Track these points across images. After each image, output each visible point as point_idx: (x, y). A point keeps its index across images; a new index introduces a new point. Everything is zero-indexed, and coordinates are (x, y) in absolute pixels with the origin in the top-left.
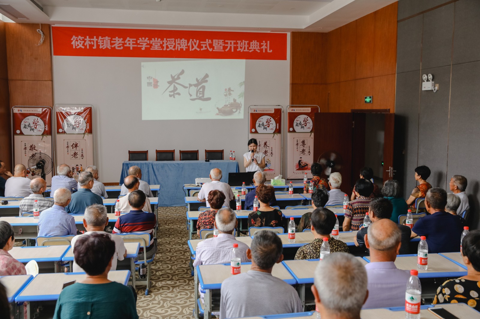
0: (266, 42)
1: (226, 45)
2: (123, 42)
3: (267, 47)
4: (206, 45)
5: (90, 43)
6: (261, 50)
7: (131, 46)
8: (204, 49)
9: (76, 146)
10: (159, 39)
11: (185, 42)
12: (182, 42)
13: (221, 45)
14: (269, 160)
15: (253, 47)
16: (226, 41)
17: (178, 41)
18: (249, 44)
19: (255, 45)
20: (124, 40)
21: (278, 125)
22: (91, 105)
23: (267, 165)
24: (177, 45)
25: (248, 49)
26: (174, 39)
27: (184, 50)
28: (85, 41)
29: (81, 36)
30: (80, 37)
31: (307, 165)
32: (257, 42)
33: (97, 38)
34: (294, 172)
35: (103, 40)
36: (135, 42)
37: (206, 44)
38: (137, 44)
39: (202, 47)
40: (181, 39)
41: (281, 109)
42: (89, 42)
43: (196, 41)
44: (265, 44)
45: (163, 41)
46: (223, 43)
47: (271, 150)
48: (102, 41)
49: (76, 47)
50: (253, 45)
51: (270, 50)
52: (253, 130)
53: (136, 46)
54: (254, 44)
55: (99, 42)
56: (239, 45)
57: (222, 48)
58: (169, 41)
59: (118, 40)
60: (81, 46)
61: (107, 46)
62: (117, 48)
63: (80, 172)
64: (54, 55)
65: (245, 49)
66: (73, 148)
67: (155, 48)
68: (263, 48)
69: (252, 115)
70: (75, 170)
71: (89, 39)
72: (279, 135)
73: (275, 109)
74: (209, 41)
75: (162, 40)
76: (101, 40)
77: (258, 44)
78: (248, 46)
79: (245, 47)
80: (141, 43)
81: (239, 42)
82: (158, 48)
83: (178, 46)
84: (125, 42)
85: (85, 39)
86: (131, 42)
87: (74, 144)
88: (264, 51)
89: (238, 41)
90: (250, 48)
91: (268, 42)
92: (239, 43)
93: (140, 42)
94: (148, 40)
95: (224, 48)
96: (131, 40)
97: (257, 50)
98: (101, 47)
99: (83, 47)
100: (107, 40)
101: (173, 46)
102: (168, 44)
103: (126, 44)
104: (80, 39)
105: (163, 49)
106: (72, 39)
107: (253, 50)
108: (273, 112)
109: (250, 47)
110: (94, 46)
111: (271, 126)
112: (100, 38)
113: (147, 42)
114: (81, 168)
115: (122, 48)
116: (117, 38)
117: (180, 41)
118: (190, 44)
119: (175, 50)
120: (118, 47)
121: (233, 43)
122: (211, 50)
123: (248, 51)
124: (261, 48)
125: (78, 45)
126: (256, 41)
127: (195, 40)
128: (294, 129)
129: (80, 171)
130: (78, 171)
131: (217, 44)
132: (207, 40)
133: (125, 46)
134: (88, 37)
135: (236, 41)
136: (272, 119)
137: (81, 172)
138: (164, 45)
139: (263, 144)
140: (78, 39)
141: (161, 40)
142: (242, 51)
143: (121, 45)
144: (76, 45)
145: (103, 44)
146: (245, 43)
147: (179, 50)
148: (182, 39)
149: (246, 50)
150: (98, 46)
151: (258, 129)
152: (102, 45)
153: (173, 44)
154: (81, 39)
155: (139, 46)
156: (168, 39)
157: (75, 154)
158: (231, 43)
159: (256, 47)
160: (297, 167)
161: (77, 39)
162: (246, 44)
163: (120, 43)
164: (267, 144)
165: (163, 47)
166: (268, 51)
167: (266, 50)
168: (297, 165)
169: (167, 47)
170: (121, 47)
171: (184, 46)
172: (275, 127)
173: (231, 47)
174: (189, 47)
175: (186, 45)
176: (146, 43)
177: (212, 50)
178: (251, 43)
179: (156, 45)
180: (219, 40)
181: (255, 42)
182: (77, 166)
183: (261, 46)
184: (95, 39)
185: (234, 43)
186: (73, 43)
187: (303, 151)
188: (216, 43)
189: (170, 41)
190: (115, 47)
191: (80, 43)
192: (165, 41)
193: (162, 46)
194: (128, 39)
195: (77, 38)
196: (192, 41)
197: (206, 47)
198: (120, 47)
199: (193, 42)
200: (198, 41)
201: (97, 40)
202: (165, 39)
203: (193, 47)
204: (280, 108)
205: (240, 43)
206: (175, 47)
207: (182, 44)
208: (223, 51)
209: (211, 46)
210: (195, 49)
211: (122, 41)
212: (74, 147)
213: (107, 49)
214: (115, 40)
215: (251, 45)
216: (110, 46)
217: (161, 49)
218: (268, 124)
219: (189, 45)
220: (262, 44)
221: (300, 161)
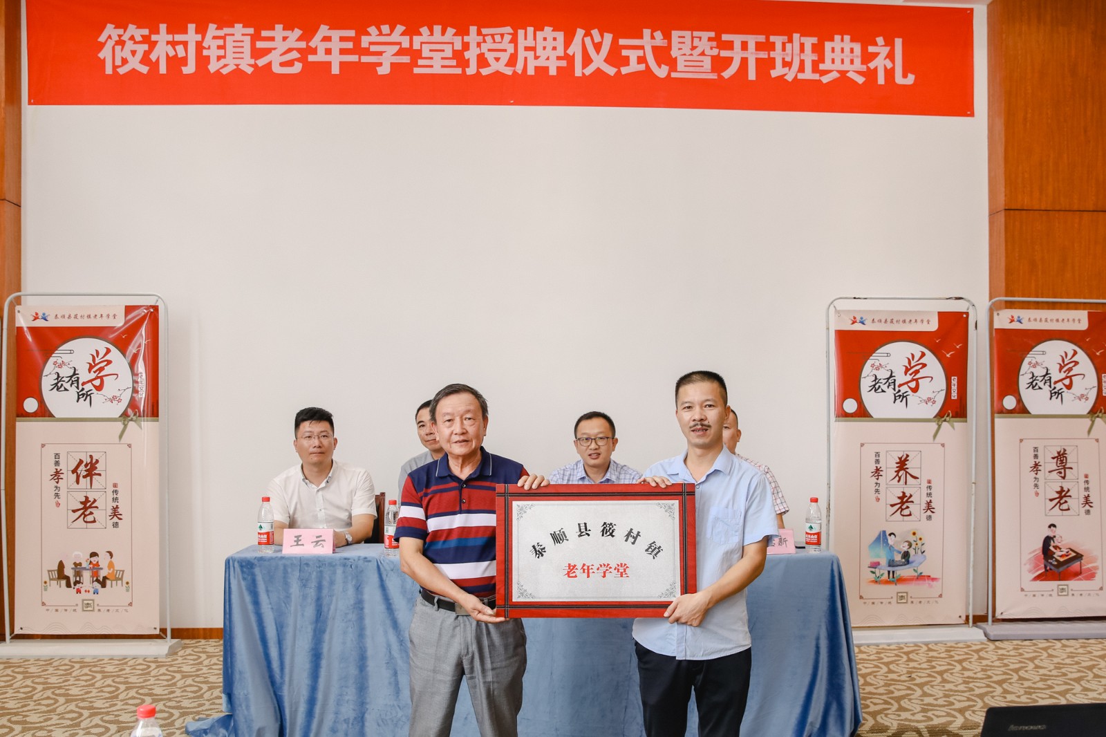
0: (889, 43)
1: (724, 53)
2: (303, 45)
3: (893, 60)
4: (640, 53)
5: (172, 53)
6: (871, 75)
7: (336, 60)
8: (634, 67)
9: (91, 469)
10: (451, 31)
11: (555, 39)
12: (545, 39)
13: (703, 54)
14: (918, 536)
15: (838, 61)
16: (725, 37)
17: (526, 39)
18: (818, 49)
19: (843, 56)
20: (308, 35)
21: (954, 381)
22: (159, 297)
23: (911, 559)
24: (522, 54)
25: (815, 69)
26: (508, 29)
27: (553, 72)
28: (153, 45)
29: (139, 27)
30: (132, 29)
31: (1079, 557)
32: (852, 40)
33: (201, 30)
34: (1022, 590)
35: (224, 38)
36: (350, 45)
37: (642, 48)
38: (358, 50)
39: (626, 61)
40: (538, 28)
41: (967, 314)
42: (169, 46)
43: (602, 37)
44: (885, 51)
45: (466, 39)
46: (714, 44)
47: (925, 491)
48: (221, 42)
49: (115, 67)
50: (838, 56)
51: (905, 76)
52: (850, 406)
53: (353, 58)
54: (838, 50)
55: (209, 48)
56: (777, 55)
57: (707, 63)
58: (489, 39)
59: (285, 39)
60: (135, 64)
61: (237, 62)
62: (277, 69)
63: (103, 585)
64: (30, 103)
65: (802, 69)
66: (78, 482)
67: (432, 66)
68: (876, 69)
69: (845, 339)
70: (87, 576)
71: (170, 38)
72: (958, 425)
73: (940, 314)
74: (653, 37)
75: (462, 31)
76: (215, 38)
77: (857, 47)
78: (815, 57)
79: (802, 63)
80: (373, 48)
81: (778, 40)
82: (443, 67)
83: (526, 58)
84: (312, 44)
85: (154, 38)
86: (336, 45)
87: (81, 462)
88: (881, 80)
89: (772, 39)
90: (822, 67)
91: (898, 42)
92: (779, 46)
93: (371, 43)
94: (402, 34)
95: (720, 64)
96: (336, 34)
97: (851, 75)
98: (213, 67)
99: (144, 69)
100: (238, 37)
101: (505, 57)
102: (484, 48)
103: (314, 51)
104: (132, 38)
105: (464, 71)
106: (102, 39)
107: (835, 75)
108: (933, 326)
109: (823, 62)
110: (186, 65)
111: (926, 388)
112: (212, 27)
113: (400, 44)
114: (111, 565)
115: (298, 67)
116: (279, 27)
117: (535, 38)
118: (575, 49)
119: (515, 72)
120: (282, 64)
121: (751, 46)
122: (661, 72)
123: (816, 77)
124: (868, 68)
125: (124, 61)
126: (847, 38)
127: (595, 32)
128: (1019, 401)
129: (105, 578)
130: (98, 581)
131: (687, 49)
132: (647, 32)
133: (311, 58)
134: (163, 27)
135: (768, 39)
136: (930, 358)
137: (108, 582)
138: (467, 55)
139: (893, 466)
140: (125, 38)
141: (455, 35)
142: (789, 78)
143: (295, 55)
144: (118, 62)
145: (221, 52)
146: (802, 46)
147: (531, 71)
148: (543, 30)
149: (808, 75)
150: (202, 61)
151: (869, 398)
152: (219, 58)
153: (505, 50)
154: (138, 38)
155: (365, 59)
156: (485, 31)
157: (87, 506)
158: (744, 46)
159: (847, 61)
160: (1036, 567)
161: (120, 36)
162: (808, 48)
163: (289, 50)
164: (909, 465)
165: (464, 63)
166: (899, 79)
167: (890, 73)
168: (1036, 558)
169: (482, 61)
170: (296, 63)
171: (553, 55)
172: (944, 392)
173: (744, 61)
174: (570, 59)
175: (560, 52)
176: (396, 48)
177: (669, 74)
178: (828, 45)
179: (437, 56)
180: (696, 34)
181: (842, 40)
182: (94, 560)
183: (867, 57)
184: (192, 36)
185: (759, 47)
186: (105, 54)
187: (1062, 495)
188: (681, 46)
189: (493, 36)
190: (270, 64)
191: (134, 53)
192: (472, 37)
193: (459, 57)
194: (324, 30)
195: (121, 31)
196: (585, 35)
197: (642, 60)
198: (290, 63)
199: (588, 40)
200: (608, 38)
201: (199, 37)
202: (473, 29)
203: (587, 60)
204: (964, 310)
205: (784, 45)
206: (512, 61)
207: (544, 48)
208: (714, 76)
209: (663, 55)
210: (598, 69)
211: (299, 39)
212: (85, 477)
213: (238, 72)
214: (272, 39)
215: (828, 55)
216: (252, 62)
217: (459, 71)
218: (913, 380)
219: (570, 52)
220: (871, 49)
221: (1048, 540)
